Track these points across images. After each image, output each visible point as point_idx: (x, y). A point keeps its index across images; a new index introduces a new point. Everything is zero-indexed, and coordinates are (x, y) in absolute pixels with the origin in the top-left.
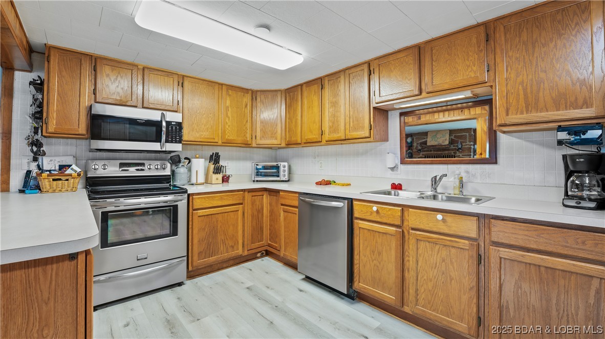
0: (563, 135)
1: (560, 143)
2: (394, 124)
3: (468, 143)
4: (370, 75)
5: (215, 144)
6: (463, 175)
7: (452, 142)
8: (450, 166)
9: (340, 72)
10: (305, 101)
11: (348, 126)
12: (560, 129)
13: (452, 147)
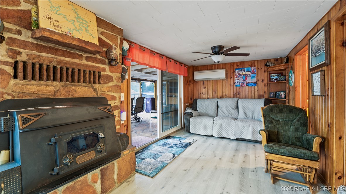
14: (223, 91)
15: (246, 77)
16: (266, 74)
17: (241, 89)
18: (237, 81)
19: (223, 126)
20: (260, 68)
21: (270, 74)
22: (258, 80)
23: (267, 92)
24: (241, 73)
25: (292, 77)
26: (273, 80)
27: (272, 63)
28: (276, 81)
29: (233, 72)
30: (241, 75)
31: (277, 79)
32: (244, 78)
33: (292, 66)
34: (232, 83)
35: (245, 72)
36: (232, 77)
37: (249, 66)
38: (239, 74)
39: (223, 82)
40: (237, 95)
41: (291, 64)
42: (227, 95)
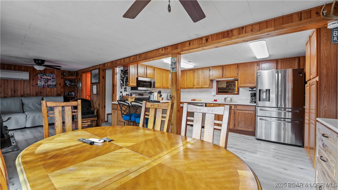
0: (250, 89)
1: (250, 91)
2: (215, 84)
3: (233, 87)
4: (209, 71)
5: (160, 88)
6: (232, 97)
7: (227, 86)
8: (229, 95)
9: (200, 68)
10: (188, 75)
11: (202, 84)
12: (250, 88)
13: (227, 88)
14: (25, 91)
15: (48, 80)
16: (62, 80)
17: (43, 89)
18: (39, 83)
19: (37, 117)
20: (58, 76)
21: (65, 80)
22: (57, 84)
23: (63, 92)
24: (43, 77)
25: (80, 84)
26: (67, 84)
27: (67, 74)
28: (69, 85)
29: (35, 75)
30: (43, 78)
31: (70, 84)
32: (46, 81)
33: (80, 78)
34: (34, 84)
35: (47, 77)
36: (35, 79)
37: (50, 73)
38: (41, 78)
39: (25, 83)
40: (39, 94)
41: (79, 77)
42: (29, 94)
